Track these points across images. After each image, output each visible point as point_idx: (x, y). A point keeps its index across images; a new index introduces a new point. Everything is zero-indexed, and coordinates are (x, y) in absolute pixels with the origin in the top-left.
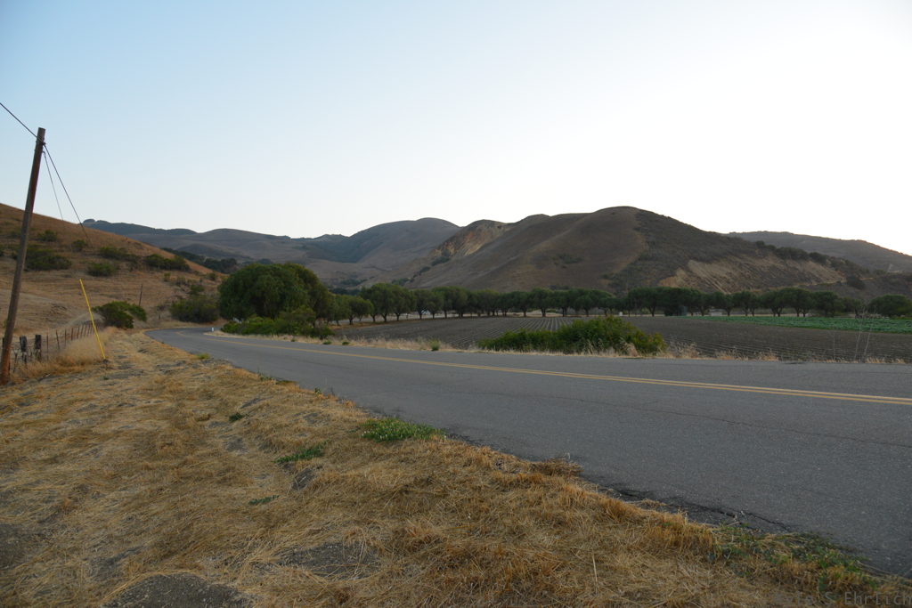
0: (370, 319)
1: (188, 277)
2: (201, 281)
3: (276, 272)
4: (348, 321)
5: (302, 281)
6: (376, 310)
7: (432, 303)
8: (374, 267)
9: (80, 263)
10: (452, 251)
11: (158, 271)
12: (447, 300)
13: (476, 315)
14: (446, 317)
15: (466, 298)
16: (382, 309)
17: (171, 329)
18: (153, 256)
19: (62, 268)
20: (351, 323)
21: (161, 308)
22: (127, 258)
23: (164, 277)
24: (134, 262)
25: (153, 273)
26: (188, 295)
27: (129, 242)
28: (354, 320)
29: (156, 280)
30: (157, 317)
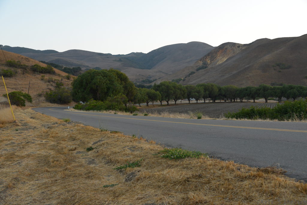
0: (159, 103)
1: (54, 78)
2: (62, 80)
3: (105, 74)
4: (146, 104)
5: (120, 80)
6: (162, 97)
7: (196, 94)
8: (161, 72)
10: (209, 62)
11: (38, 74)
12: (205, 91)
13: (224, 101)
14: (205, 103)
15: (218, 90)
16: (166, 97)
17: (45, 107)
18: (34, 66)
20: (147, 105)
21: (40, 95)
22: (21, 67)
23: (41, 78)
24: (25, 69)
25: (35, 75)
26: (55, 88)
27: (22, 58)
28: (149, 103)
29: (37, 79)
30: (38, 100)
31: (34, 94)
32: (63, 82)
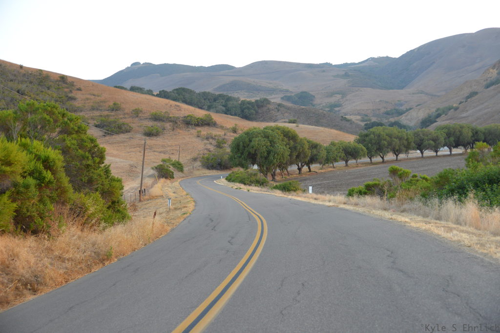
1: (215, 132)
2: (225, 135)
3: (266, 134)
4: (344, 162)
6: (368, 153)
9: (138, 126)
11: (193, 129)
12: (448, 137)
14: (451, 155)
17: (200, 177)
18: (188, 116)
19: (127, 132)
20: (347, 165)
21: (195, 159)
22: (170, 119)
23: (197, 134)
24: (174, 121)
25: (189, 131)
26: (215, 147)
27: (171, 106)
28: (350, 162)
29: (192, 136)
30: (192, 167)
31: (187, 158)
32: (226, 137)
